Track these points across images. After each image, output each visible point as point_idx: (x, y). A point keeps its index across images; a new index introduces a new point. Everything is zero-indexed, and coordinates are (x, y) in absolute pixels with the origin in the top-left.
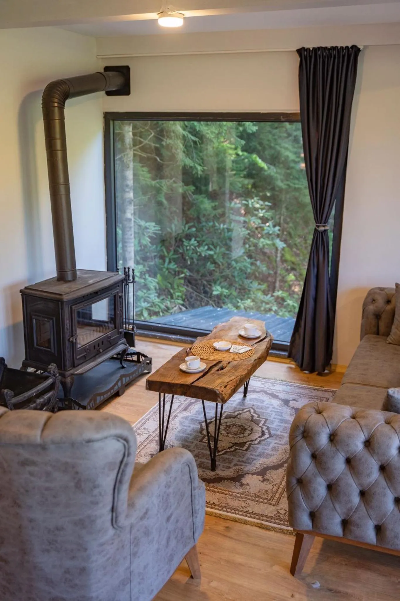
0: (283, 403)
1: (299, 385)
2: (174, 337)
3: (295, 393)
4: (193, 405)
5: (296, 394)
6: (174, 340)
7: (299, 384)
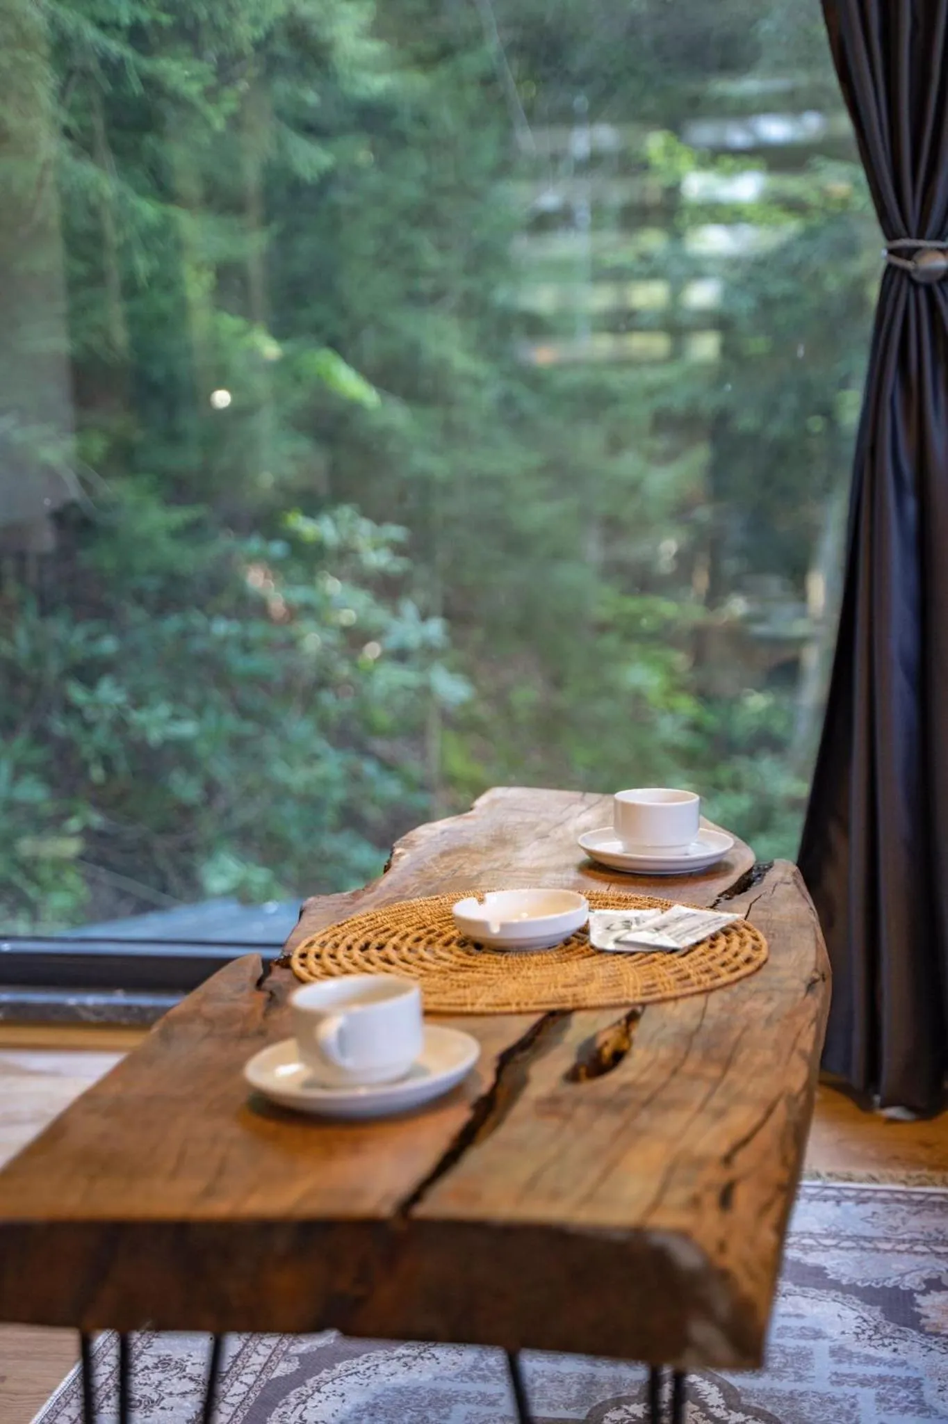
0: (877, 1311)
1: (902, 1188)
2: (92, 999)
3: (914, 1241)
4: (292, 1399)
5: (926, 1243)
6: (93, 1018)
7: (904, 1183)
